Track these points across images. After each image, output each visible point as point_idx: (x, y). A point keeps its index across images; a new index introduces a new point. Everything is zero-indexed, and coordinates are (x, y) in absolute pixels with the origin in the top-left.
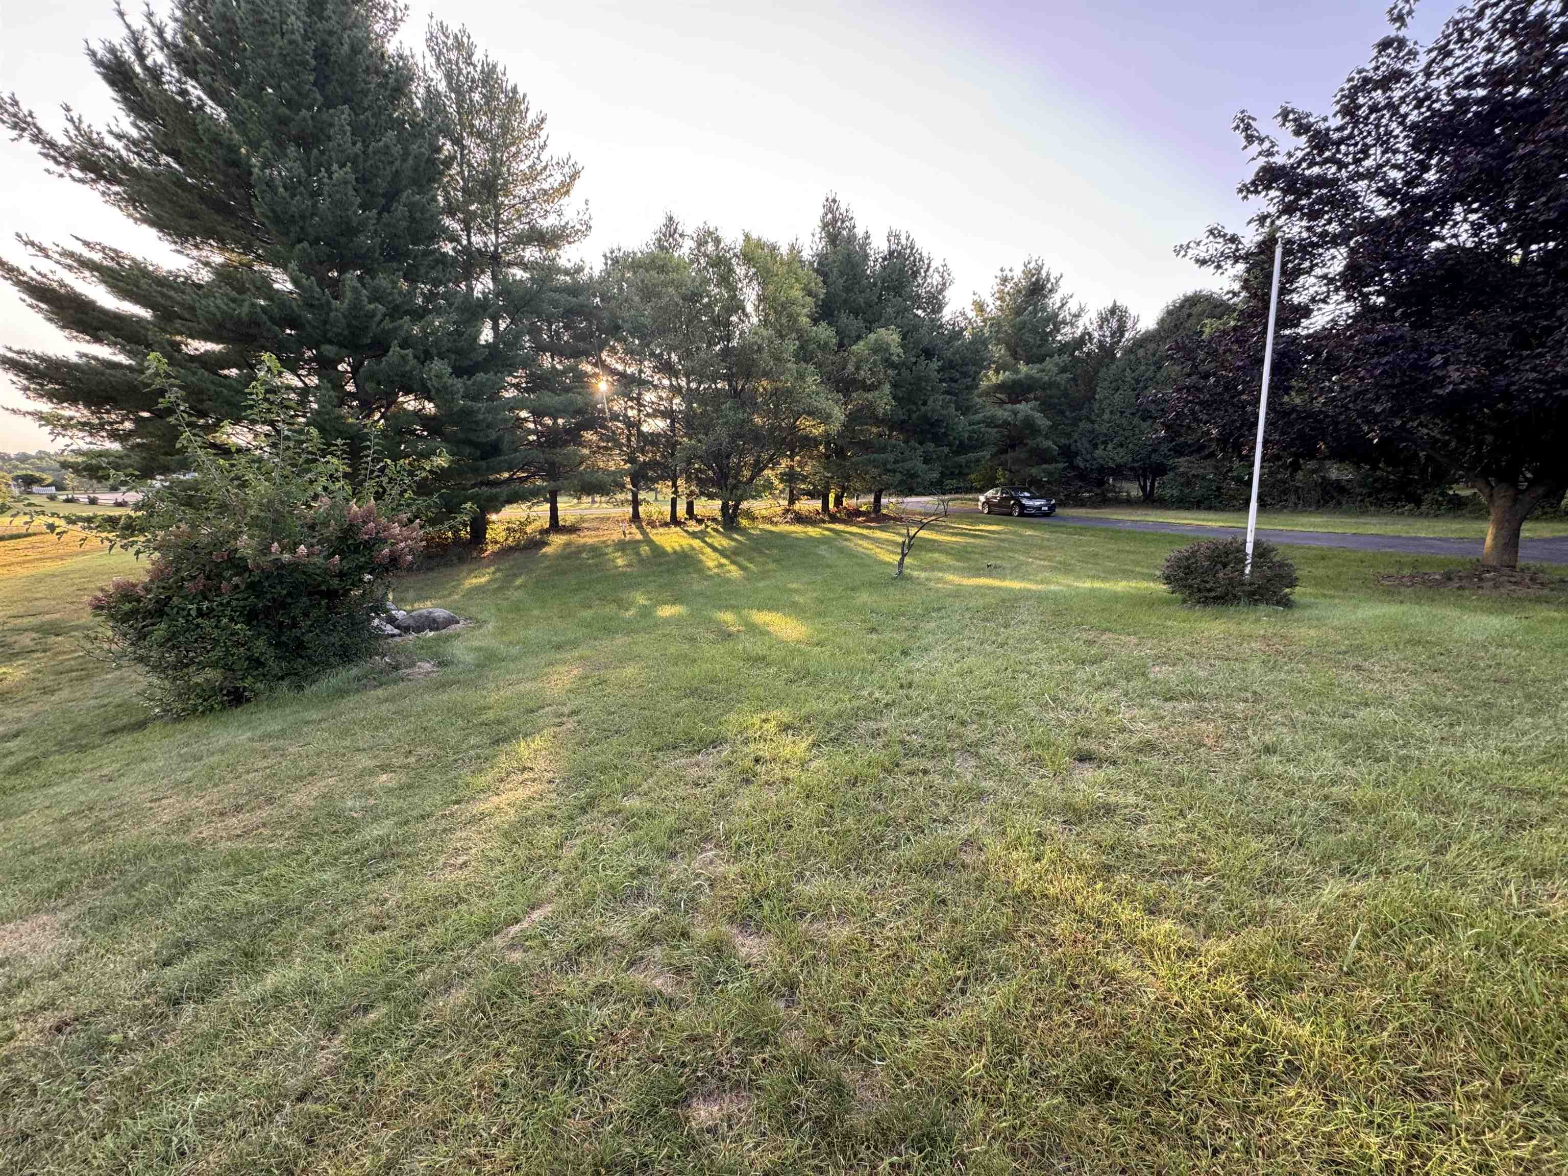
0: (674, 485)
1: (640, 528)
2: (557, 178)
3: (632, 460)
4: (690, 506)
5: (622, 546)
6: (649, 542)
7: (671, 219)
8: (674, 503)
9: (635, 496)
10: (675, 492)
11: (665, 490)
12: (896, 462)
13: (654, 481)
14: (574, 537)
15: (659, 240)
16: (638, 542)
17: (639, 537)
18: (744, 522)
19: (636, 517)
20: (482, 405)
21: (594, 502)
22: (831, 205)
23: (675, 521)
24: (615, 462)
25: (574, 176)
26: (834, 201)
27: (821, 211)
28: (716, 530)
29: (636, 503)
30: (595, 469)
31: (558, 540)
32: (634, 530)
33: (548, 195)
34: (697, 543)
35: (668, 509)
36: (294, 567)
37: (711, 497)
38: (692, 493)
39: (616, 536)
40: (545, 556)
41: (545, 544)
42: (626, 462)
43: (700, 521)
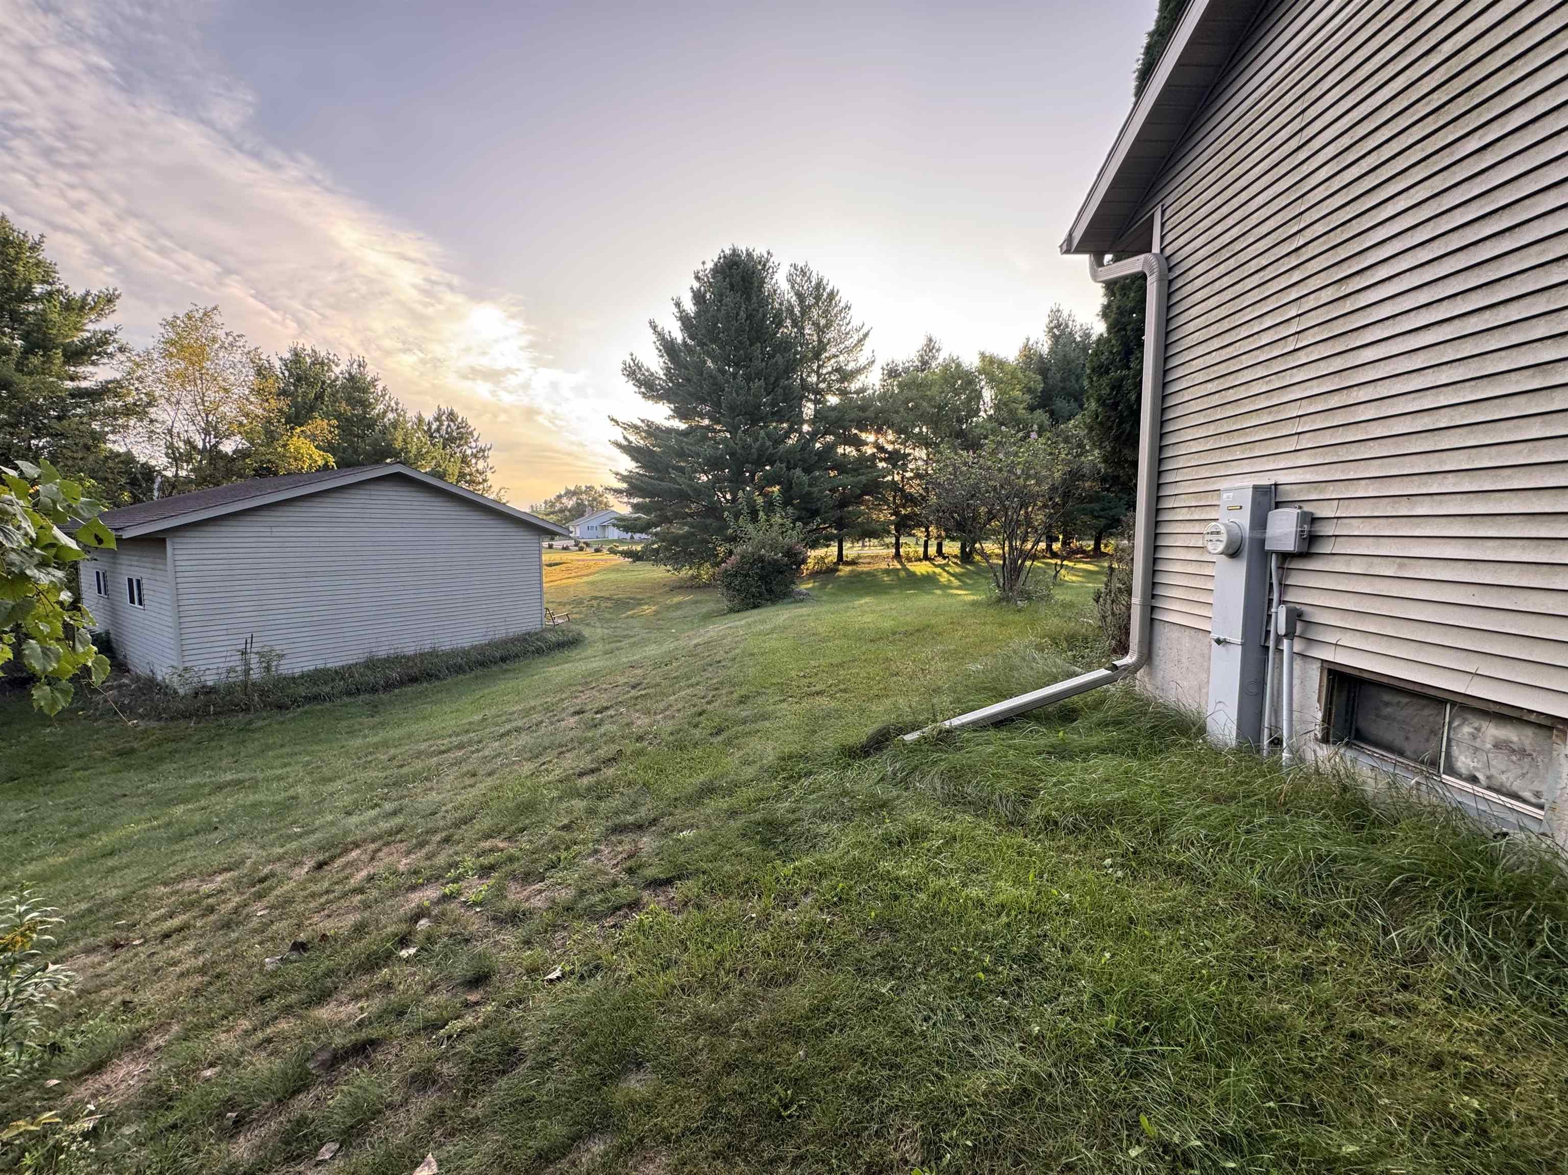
0: (927, 530)
1: (901, 562)
2: (856, 337)
3: (897, 513)
4: (940, 546)
5: (887, 572)
6: (905, 569)
7: (930, 340)
8: (926, 546)
9: (897, 540)
10: (928, 536)
11: (920, 533)
12: (1103, 510)
13: (912, 528)
14: (854, 567)
15: (922, 356)
16: (898, 570)
17: (899, 567)
18: (978, 558)
19: (897, 555)
20: (815, 489)
21: (864, 546)
22: (1056, 313)
23: (926, 557)
24: (885, 515)
25: (866, 335)
26: (1058, 311)
27: (1047, 320)
28: (956, 563)
29: (897, 546)
30: (870, 520)
31: (845, 570)
32: (896, 563)
33: (849, 351)
34: (938, 570)
35: (921, 550)
36: (776, 561)
37: (953, 539)
38: (939, 537)
39: (884, 566)
40: (839, 577)
41: (837, 570)
42: (892, 515)
43: (944, 558)
